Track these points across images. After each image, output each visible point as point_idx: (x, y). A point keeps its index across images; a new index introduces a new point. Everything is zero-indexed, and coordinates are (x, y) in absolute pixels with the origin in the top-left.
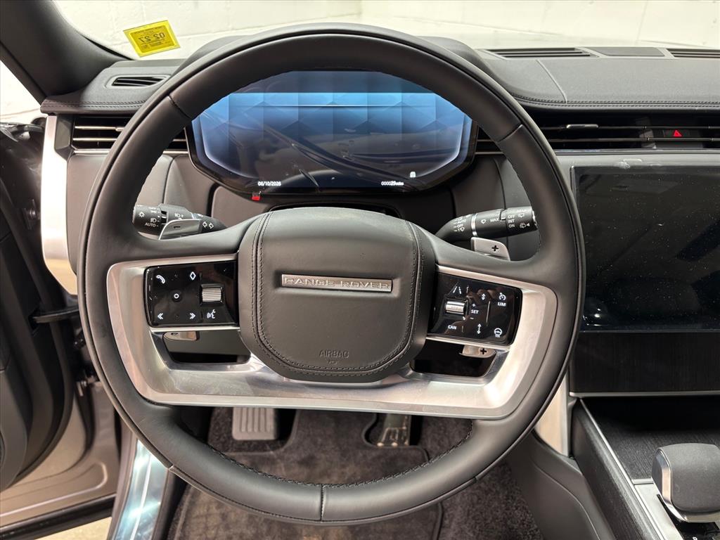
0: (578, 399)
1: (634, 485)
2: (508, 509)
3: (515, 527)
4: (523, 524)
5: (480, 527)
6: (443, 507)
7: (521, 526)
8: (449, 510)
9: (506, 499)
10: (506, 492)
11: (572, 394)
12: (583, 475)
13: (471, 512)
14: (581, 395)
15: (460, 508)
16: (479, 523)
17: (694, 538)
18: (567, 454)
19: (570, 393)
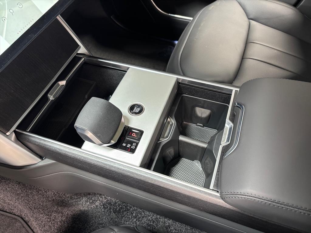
0: (15, 131)
2: (43, 195)
3: (54, 198)
4: (56, 195)
5: (41, 209)
6: (19, 216)
7: (56, 196)
8: (22, 214)
9: (38, 193)
10: (35, 191)
12: (56, 161)
13: (31, 207)
14: (14, 128)
15: (26, 210)
16: (39, 208)
17: (123, 145)
18: (40, 160)
19: (6, 134)
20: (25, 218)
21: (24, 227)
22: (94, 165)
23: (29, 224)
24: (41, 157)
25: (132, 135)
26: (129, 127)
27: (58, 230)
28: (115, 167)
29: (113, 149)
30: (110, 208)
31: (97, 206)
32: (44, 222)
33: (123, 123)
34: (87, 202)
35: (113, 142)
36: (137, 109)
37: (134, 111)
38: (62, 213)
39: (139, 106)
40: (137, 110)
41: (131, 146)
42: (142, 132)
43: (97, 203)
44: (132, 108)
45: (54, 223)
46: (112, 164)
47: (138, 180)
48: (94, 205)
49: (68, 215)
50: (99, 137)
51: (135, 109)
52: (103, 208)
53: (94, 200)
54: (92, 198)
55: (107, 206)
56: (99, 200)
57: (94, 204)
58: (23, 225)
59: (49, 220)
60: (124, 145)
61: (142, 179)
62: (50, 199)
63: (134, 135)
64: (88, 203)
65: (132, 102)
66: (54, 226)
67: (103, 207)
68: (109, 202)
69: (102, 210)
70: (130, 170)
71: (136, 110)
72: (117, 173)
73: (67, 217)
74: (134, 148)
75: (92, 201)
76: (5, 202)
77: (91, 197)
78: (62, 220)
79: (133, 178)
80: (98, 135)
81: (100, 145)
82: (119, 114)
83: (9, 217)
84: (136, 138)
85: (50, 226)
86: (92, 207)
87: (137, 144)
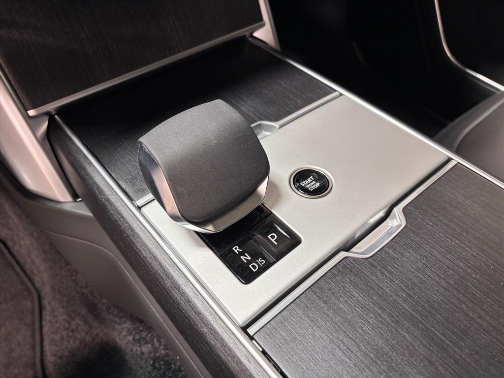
0: (50, 116)
1: (139, 208)
3: (85, 292)
5: (66, 298)
7: (88, 289)
11: (31, 113)
13: (55, 286)
14: (50, 107)
17: (234, 249)
19: (28, 112)
20: (43, 299)
21: (33, 313)
23: (44, 313)
24: (75, 196)
25: (269, 237)
26: (272, 213)
27: (70, 352)
28: (183, 294)
29: (205, 246)
30: (164, 372)
31: (142, 353)
32: (58, 324)
33: (259, 197)
34: (130, 334)
35: (210, 229)
36: (314, 182)
37: (303, 184)
38: (91, 328)
39: (320, 177)
40: (311, 184)
41: (249, 262)
42: (294, 241)
43: (146, 349)
44: (300, 177)
45: (70, 337)
46: (181, 281)
47: (220, 361)
48: (138, 349)
49: (97, 335)
50: (177, 196)
51: (309, 180)
52: (151, 365)
53: (144, 339)
54: (142, 331)
55: (160, 365)
56: (153, 345)
57: (139, 346)
58: (33, 308)
59: (67, 325)
60: (236, 249)
61: (232, 365)
63: (273, 238)
64: (131, 338)
65: (310, 164)
66: (68, 342)
67: (151, 362)
68: (168, 360)
69: (147, 367)
70: (212, 322)
71: (309, 185)
72: (182, 312)
73: (94, 339)
74: (254, 271)
75: (139, 339)
76: (29, 256)
77: (141, 328)
78: (84, 339)
79: (211, 348)
80: (180, 189)
81: (175, 218)
82: (263, 169)
83: (23, 283)
84: (273, 249)
85: (62, 339)
86: (134, 349)
87: (268, 265)
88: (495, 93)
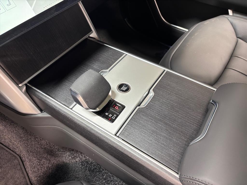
0: (26, 85)
1: (72, 109)
2: (38, 143)
3: (46, 147)
4: (48, 144)
5: (35, 153)
6: (18, 155)
7: (47, 145)
8: (21, 154)
9: (35, 139)
10: (33, 137)
11: (20, 85)
12: (51, 116)
13: (28, 150)
14: (26, 82)
15: (24, 152)
16: (34, 152)
18: (40, 112)
19: (19, 85)
20: (22, 158)
21: (20, 164)
22: (78, 125)
23: (24, 163)
24: (41, 110)
25: (115, 108)
26: (114, 100)
27: (43, 173)
29: (96, 115)
30: (86, 166)
31: (76, 162)
32: (35, 165)
33: (110, 96)
34: (70, 156)
35: (98, 109)
36: (125, 87)
37: (122, 89)
38: (50, 161)
39: (127, 85)
40: (124, 88)
41: (112, 117)
42: (123, 107)
43: (77, 160)
44: (120, 86)
45: (42, 167)
48: (74, 161)
49: (54, 163)
50: (87, 102)
51: (123, 87)
52: (81, 165)
53: (76, 156)
54: (74, 154)
55: (84, 163)
56: (80, 157)
57: (75, 160)
59: (39, 164)
60: (107, 114)
62: (43, 147)
63: (117, 108)
64: (70, 158)
65: (122, 82)
66: (41, 169)
67: (81, 163)
68: (87, 161)
69: (79, 166)
71: (124, 89)
73: (53, 165)
74: (114, 119)
75: (74, 157)
77: (74, 153)
78: (48, 166)
80: (87, 100)
81: (87, 109)
82: (108, 87)
84: (118, 111)
85: (38, 169)
86: (73, 161)
87: (117, 116)
88: (184, 33)
